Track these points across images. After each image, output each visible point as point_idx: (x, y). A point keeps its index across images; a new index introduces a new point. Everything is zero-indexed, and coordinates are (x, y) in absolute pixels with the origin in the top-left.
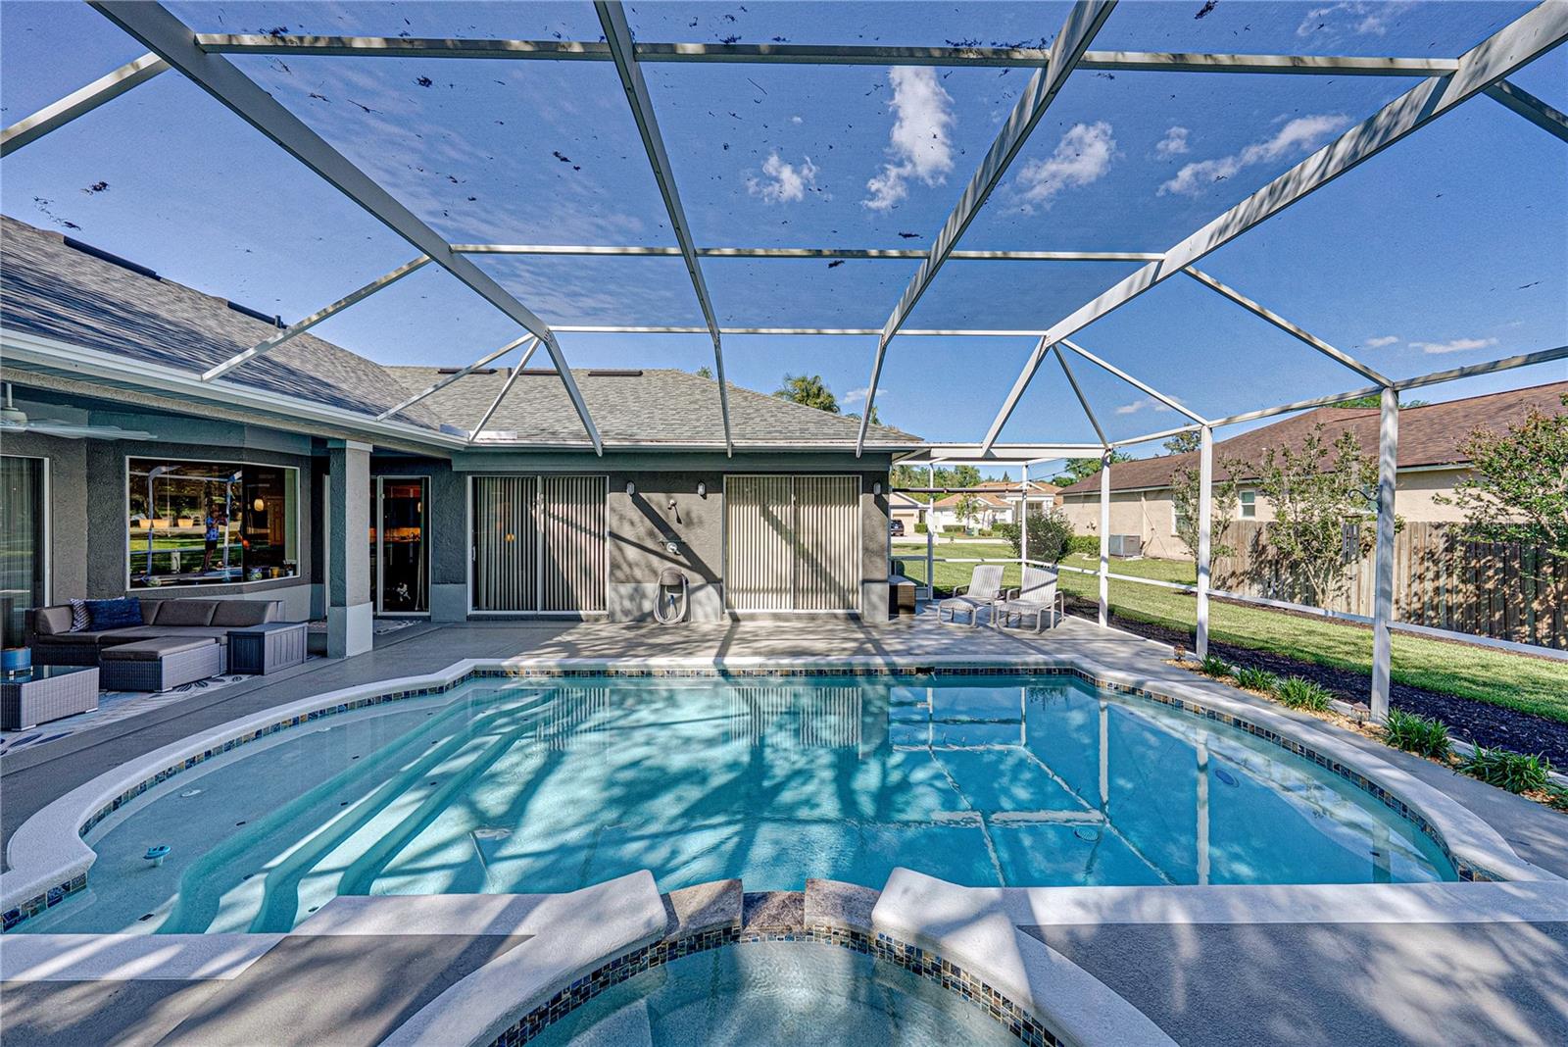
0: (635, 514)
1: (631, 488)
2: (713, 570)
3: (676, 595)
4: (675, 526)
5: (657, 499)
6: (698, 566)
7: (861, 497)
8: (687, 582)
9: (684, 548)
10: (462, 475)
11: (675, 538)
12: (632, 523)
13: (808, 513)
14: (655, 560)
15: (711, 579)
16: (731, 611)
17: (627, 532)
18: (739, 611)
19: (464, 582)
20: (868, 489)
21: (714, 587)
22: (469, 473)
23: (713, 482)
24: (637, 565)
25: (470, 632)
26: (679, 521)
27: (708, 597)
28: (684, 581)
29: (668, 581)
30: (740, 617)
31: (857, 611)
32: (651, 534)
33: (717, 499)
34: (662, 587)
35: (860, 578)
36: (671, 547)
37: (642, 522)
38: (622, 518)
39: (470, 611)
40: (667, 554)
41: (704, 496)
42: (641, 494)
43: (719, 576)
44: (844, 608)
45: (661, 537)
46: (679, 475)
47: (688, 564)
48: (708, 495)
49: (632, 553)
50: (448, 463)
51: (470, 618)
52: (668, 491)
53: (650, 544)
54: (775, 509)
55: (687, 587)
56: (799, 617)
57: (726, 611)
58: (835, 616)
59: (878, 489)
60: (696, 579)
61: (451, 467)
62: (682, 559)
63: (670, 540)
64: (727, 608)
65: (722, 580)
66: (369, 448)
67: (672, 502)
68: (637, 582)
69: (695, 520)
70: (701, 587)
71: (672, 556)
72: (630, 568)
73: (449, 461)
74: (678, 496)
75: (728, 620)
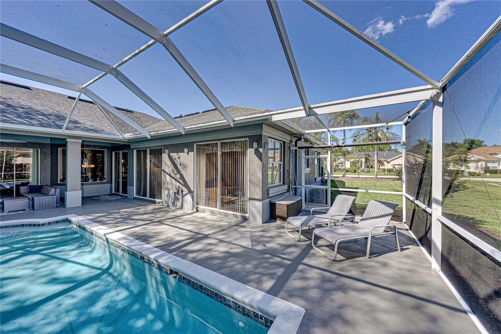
0: (169, 163)
1: (168, 151)
2: (190, 187)
3: (178, 197)
4: (180, 167)
5: (174, 155)
6: (186, 185)
7: (248, 150)
8: (182, 191)
9: (182, 177)
10: (132, 149)
11: (179, 172)
12: (168, 166)
14: (173, 181)
15: (190, 192)
17: (167, 171)
18: (200, 207)
19: (133, 186)
20: (251, 146)
21: (191, 195)
23: (189, 146)
24: (169, 182)
25: (135, 201)
26: (181, 165)
27: (188, 198)
30: (199, 210)
31: (247, 215)
32: (173, 171)
33: (191, 154)
34: (175, 192)
35: (248, 197)
36: (178, 176)
37: (171, 165)
38: (166, 164)
39: (135, 196)
41: (188, 154)
42: (171, 154)
43: (192, 190)
44: (241, 213)
45: (176, 172)
46: (181, 145)
47: (183, 183)
48: (189, 153)
49: (168, 177)
51: (135, 198)
52: (177, 152)
53: (173, 175)
55: (182, 194)
56: (221, 214)
58: (236, 216)
59: (255, 145)
60: (186, 191)
61: (131, 147)
62: (181, 181)
64: (195, 205)
65: (193, 192)
67: (179, 156)
68: (169, 190)
69: (185, 165)
70: (186, 194)
71: (178, 180)
72: (167, 184)
73: (130, 145)
74: (180, 154)
75: (195, 210)
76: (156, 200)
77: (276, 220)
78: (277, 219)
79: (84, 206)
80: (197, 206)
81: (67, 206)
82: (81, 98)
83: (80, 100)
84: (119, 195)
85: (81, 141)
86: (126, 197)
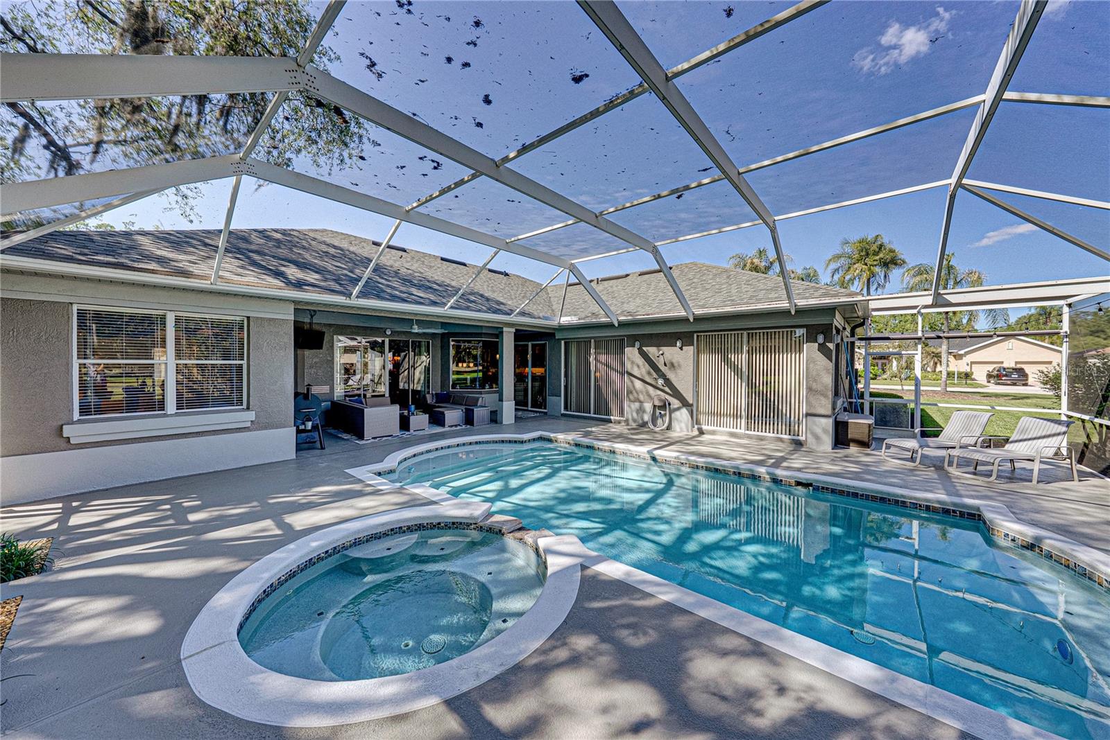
0: (640, 360)
1: (637, 344)
2: (686, 398)
3: (663, 412)
4: (663, 369)
5: (652, 351)
6: (677, 394)
7: (805, 345)
8: (669, 404)
9: (668, 382)
10: (560, 340)
11: (663, 376)
12: (638, 366)
13: (759, 359)
14: (650, 389)
15: (685, 403)
16: (699, 426)
17: (636, 372)
18: (705, 427)
19: (560, 396)
20: (811, 338)
21: (687, 409)
22: (563, 339)
23: (686, 338)
24: (642, 392)
25: (563, 422)
26: (665, 365)
27: (683, 415)
28: (667, 404)
29: (657, 403)
30: (705, 432)
31: (800, 438)
32: (649, 373)
33: (690, 350)
34: (655, 406)
35: (804, 412)
36: (661, 381)
37: (644, 365)
38: (633, 363)
39: (563, 412)
40: (658, 386)
41: (681, 348)
42: (644, 348)
43: (691, 402)
44: (790, 434)
45: (655, 375)
46: (665, 335)
47: (671, 393)
48: (684, 348)
49: (638, 384)
50: (553, 335)
51: (563, 415)
52: (658, 346)
53: (648, 379)
54: (732, 357)
55: (670, 408)
56: (750, 437)
57: (696, 426)
58: (781, 440)
59: (821, 339)
60: (675, 403)
61: (555, 337)
62: (667, 389)
63: (660, 377)
64: (696, 424)
65: (692, 405)
66: (514, 330)
67: (661, 352)
68: (641, 402)
69: (676, 365)
70: (678, 409)
71: (661, 387)
72: (637, 393)
73: (554, 333)
74: (665, 349)
75: (696, 433)
76: (612, 417)
77: (849, 446)
78: (851, 445)
84: (528, 410)
86: (546, 413)
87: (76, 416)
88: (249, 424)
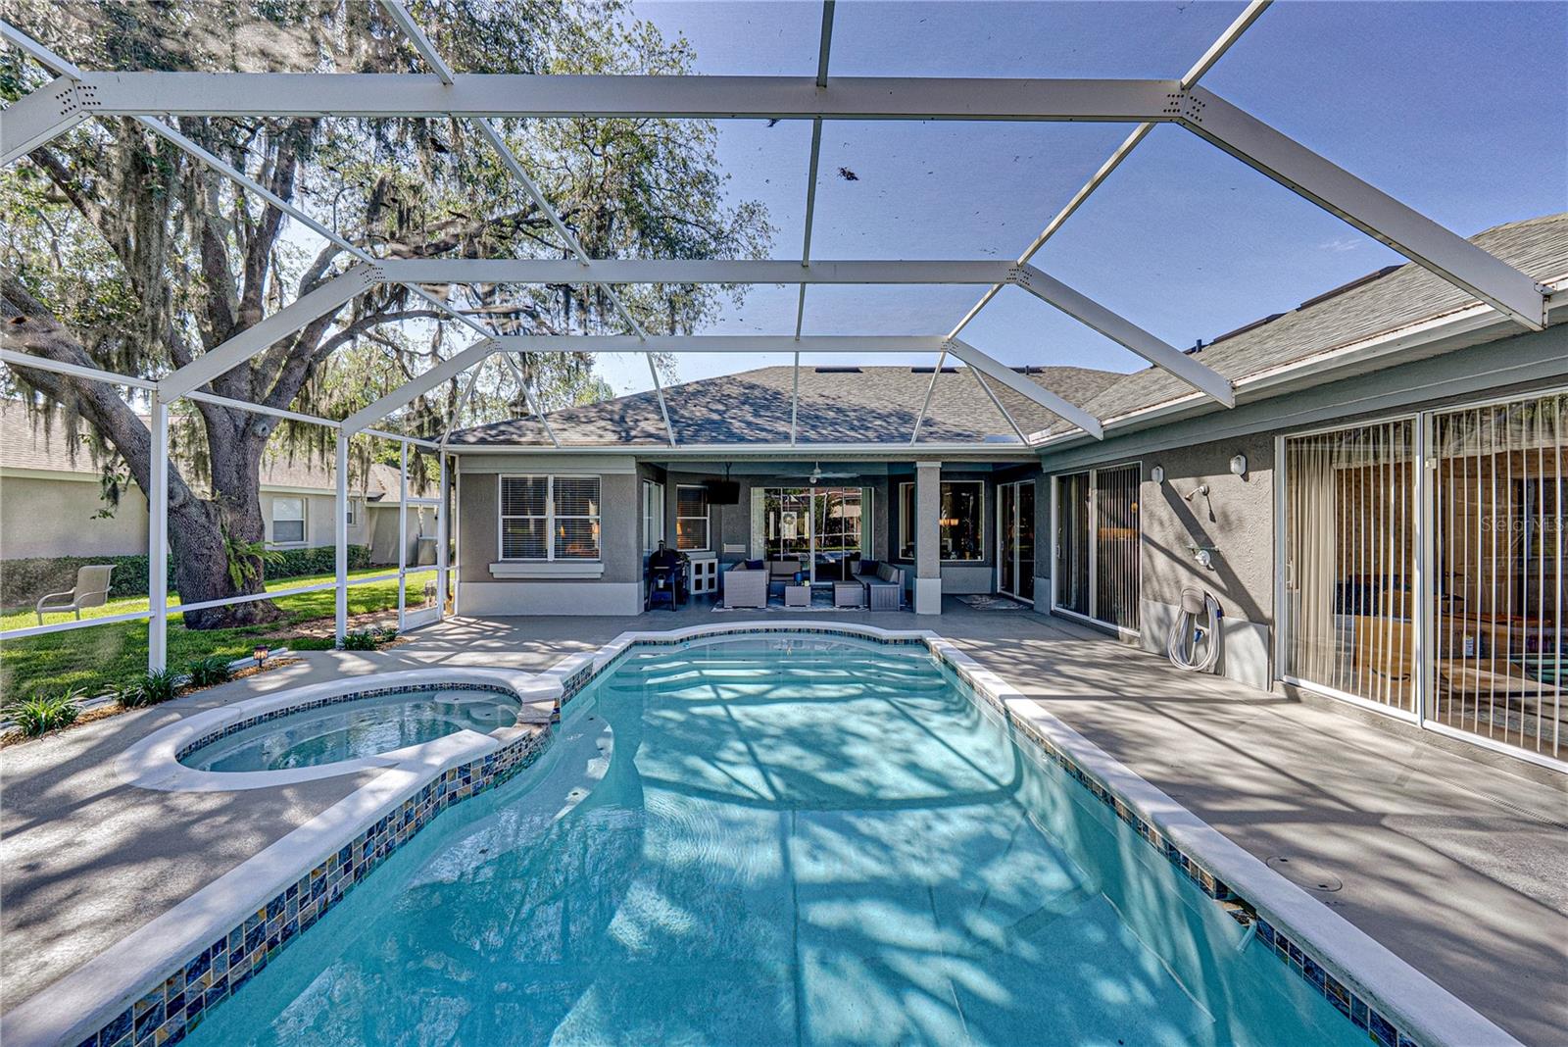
0: (1164, 511)
1: (1158, 474)
2: (1257, 601)
3: (1204, 630)
4: (1207, 526)
5: (1185, 485)
6: (1236, 591)
8: (1220, 613)
9: (1219, 562)
10: (1050, 476)
11: (1206, 543)
12: (1161, 524)
14: (1183, 573)
15: (1255, 617)
17: (1157, 538)
18: (1306, 685)
19: (1049, 578)
21: (1256, 629)
22: (1054, 473)
23: (1254, 451)
24: (1167, 580)
25: (1054, 622)
26: (1213, 519)
27: (1247, 644)
28: (1211, 610)
29: (1189, 608)
30: (1304, 696)
32: (1180, 539)
33: (1265, 479)
34: (1190, 614)
36: (1202, 558)
37: (1172, 520)
38: (1151, 515)
39: (1052, 607)
40: (1198, 568)
41: (1245, 477)
42: (1170, 481)
43: (1268, 614)
45: (1193, 544)
46: (1210, 448)
47: (1224, 586)
48: (1251, 474)
49: (1161, 560)
50: (1040, 466)
51: (1054, 614)
52: (1198, 474)
53: (1178, 552)
55: (1220, 622)
56: (1433, 739)
57: (1282, 678)
60: (1234, 614)
61: (1042, 469)
62: (1215, 576)
63: (1199, 547)
64: (1287, 673)
65: (1271, 622)
67: (1200, 490)
68: (1165, 601)
69: (1233, 518)
70: (1238, 627)
71: (1203, 571)
72: (1158, 581)
74: (1212, 481)
75: (1280, 693)
76: (1120, 628)
79: (947, 617)
80: (1293, 680)
81: (918, 612)
82: (944, 366)
83: (943, 371)
84: (1012, 599)
85: (939, 465)
86: (1031, 607)
87: (500, 558)
88: (599, 576)
